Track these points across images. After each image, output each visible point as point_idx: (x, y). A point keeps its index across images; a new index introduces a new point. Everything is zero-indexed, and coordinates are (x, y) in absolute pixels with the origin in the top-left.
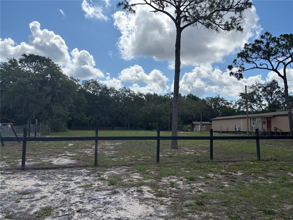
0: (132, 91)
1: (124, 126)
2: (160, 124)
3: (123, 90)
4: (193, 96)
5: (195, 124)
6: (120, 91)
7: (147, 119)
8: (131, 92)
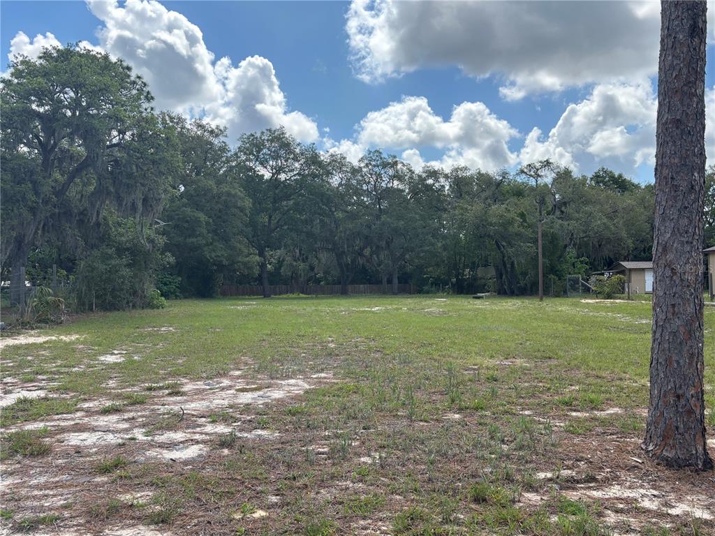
0: (404, 165)
1: (379, 282)
2: (503, 271)
3: (373, 163)
4: (612, 177)
5: (630, 270)
6: (362, 165)
7: (458, 258)
8: (399, 166)
